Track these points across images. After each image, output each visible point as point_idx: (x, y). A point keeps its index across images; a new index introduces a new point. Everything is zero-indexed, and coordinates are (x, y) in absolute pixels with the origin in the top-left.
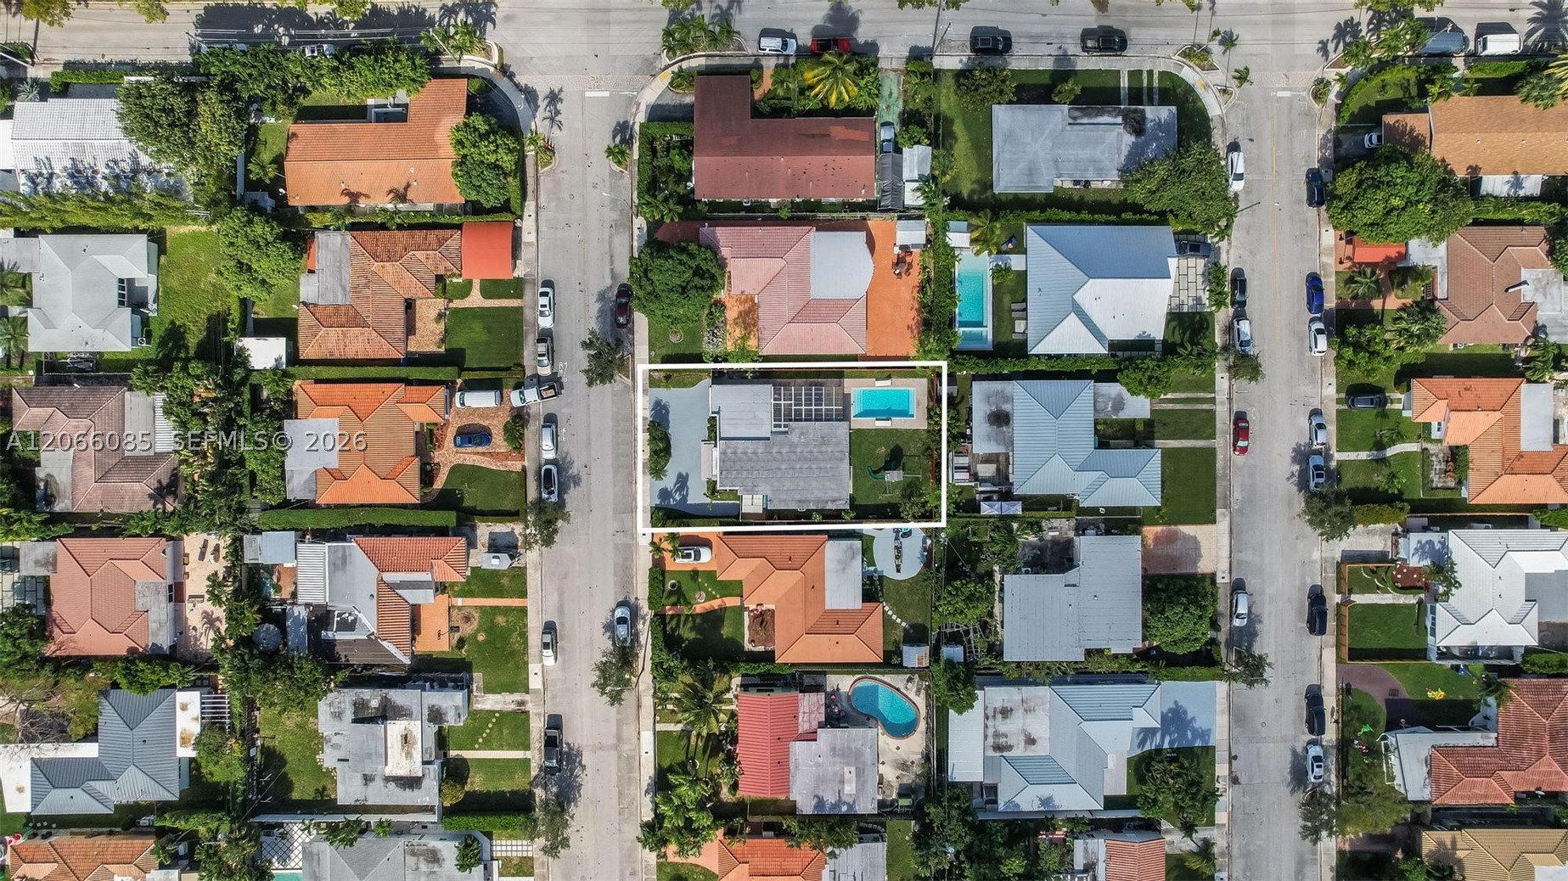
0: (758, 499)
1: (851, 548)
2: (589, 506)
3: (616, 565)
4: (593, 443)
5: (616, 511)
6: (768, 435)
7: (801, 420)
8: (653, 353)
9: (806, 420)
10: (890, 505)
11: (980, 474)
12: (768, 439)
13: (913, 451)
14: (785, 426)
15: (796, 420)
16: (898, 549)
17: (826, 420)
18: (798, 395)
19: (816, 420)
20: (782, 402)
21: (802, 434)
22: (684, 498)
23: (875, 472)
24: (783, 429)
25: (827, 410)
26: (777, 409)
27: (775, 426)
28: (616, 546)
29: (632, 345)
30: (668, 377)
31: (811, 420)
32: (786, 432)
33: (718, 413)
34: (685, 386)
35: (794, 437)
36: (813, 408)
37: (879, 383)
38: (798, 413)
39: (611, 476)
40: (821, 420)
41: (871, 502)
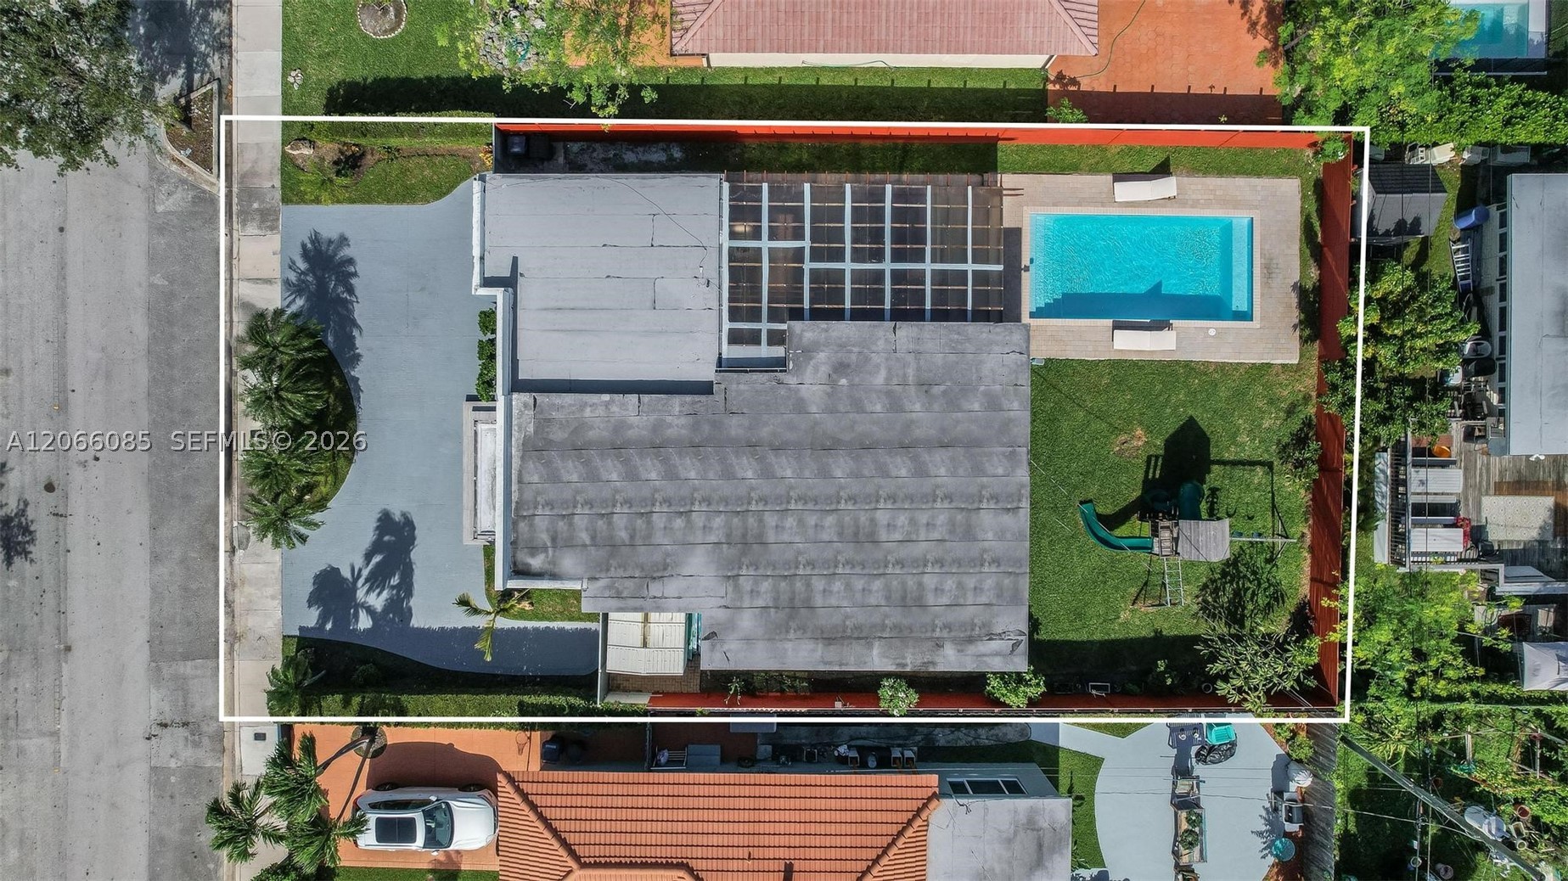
0: (669, 629)
1: (1031, 824)
2: (61, 632)
3: (157, 844)
4: (76, 400)
5: (160, 651)
6: (707, 372)
7: (838, 315)
8: (295, 78)
9: (857, 315)
10: (1160, 644)
11: (1495, 535)
12: (705, 388)
13: (1247, 447)
14: (776, 338)
15: (816, 315)
16: (1186, 804)
17: (940, 316)
18: (827, 217)
19: (899, 315)
20: (765, 244)
21: (841, 368)
22: (398, 608)
23: (1113, 521)
24: (764, 351)
25: (941, 277)
26: (743, 271)
27: (736, 338)
28: (158, 776)
29: (225, 48)
30: (350, 163)
31: (877, 315)
32: (780, 364)
33: (509, 282)
34: (407, 195)
35: (810, 382)
36: (887, 266)
37: (1128, 191)
38: (827, 286)
39: (139, 521)
40: (918, 316)
41: (1093, 631)
